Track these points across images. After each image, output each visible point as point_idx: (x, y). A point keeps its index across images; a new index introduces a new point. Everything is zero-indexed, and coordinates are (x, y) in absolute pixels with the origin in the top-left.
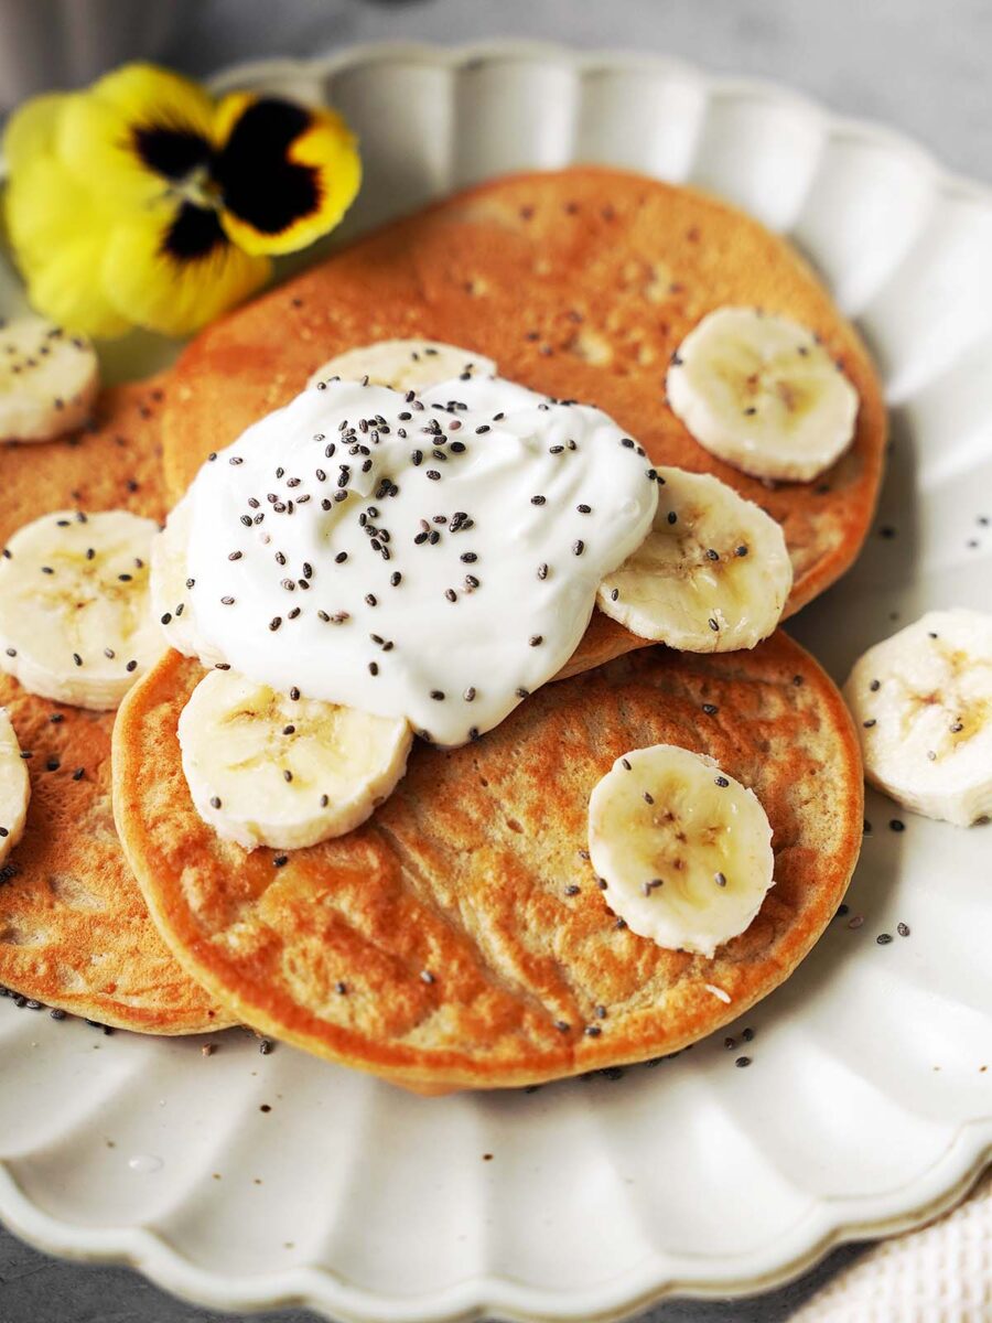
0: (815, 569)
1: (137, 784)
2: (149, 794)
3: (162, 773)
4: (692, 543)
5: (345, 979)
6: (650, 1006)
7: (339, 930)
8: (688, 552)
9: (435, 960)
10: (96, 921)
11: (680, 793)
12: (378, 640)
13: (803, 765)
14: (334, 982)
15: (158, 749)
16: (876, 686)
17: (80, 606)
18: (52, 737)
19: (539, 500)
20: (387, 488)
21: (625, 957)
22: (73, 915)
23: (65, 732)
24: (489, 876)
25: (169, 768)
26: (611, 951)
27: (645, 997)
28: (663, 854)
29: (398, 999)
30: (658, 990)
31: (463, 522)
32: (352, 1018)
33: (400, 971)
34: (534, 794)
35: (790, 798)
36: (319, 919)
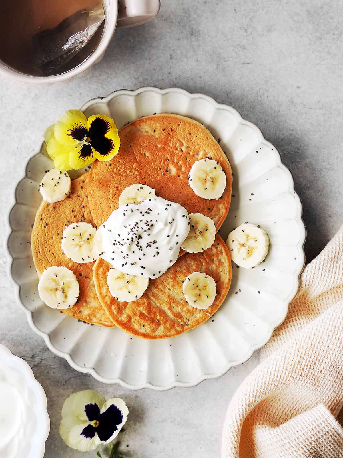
0: (220, 220)
1: (100, 287)
2: (103, 290)
3: (104, 285)
4: (197, 230)
5: (143, 324)
6: (196, 317)
7: (141, 315)
8: (196, 233)
9: (158, 317)
10: (96, 308)
11: (199, 281)
12: (142, 267)
13: (220, 263)
14: (142, 324)
15: (102, 279)
16: (233, 241)
17: (81, 246)
18: (79, 269)
19: (169, 236)
20: (140, 237)
21: (191, 310)
22: (92, 307)
23: (82, 268)
24: (166, 300)
25: (105, 284)
26: (189, 309)
27: (195, 316)
28: (197, 294)
29: (153, 326)
30: (197, 314)
31: (155, 242)
32: (146, 331)
33: (153, 321)
34: (172, 283)
35: (218, 271)
36: (137, 313)
